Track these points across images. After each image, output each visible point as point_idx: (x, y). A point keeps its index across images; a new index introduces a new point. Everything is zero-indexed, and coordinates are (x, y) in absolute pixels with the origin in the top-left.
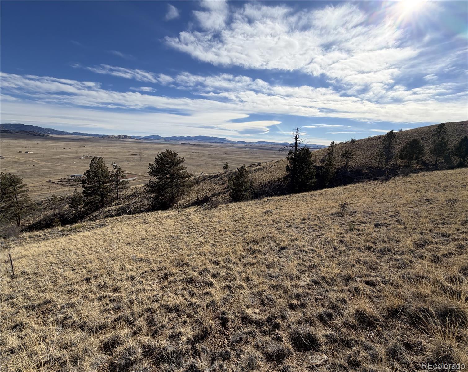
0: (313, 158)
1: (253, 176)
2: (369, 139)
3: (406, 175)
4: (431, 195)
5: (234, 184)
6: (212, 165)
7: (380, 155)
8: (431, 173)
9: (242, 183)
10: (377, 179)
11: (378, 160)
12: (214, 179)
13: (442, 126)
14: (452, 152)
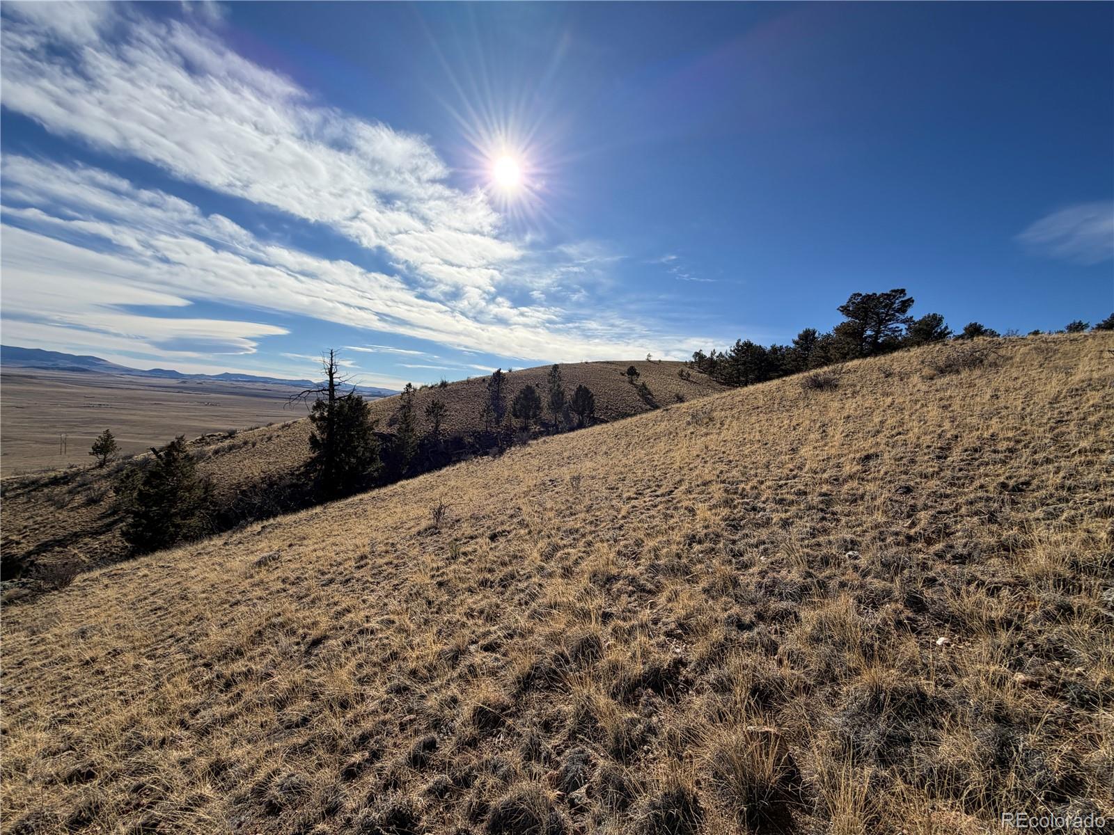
0: (371, 418)
1: (212, 467)
2: (468, 382)
3: (524, 443)
4: (555, 473)
5: (143, 497)
6: (37, 442)
7: (487, 411)
8: (552, 438)
9: (173, 491)
10: (487, 454)
11: (484, 419)
12: (46, 490)
13: (556, 367)
14: (571, 407)
